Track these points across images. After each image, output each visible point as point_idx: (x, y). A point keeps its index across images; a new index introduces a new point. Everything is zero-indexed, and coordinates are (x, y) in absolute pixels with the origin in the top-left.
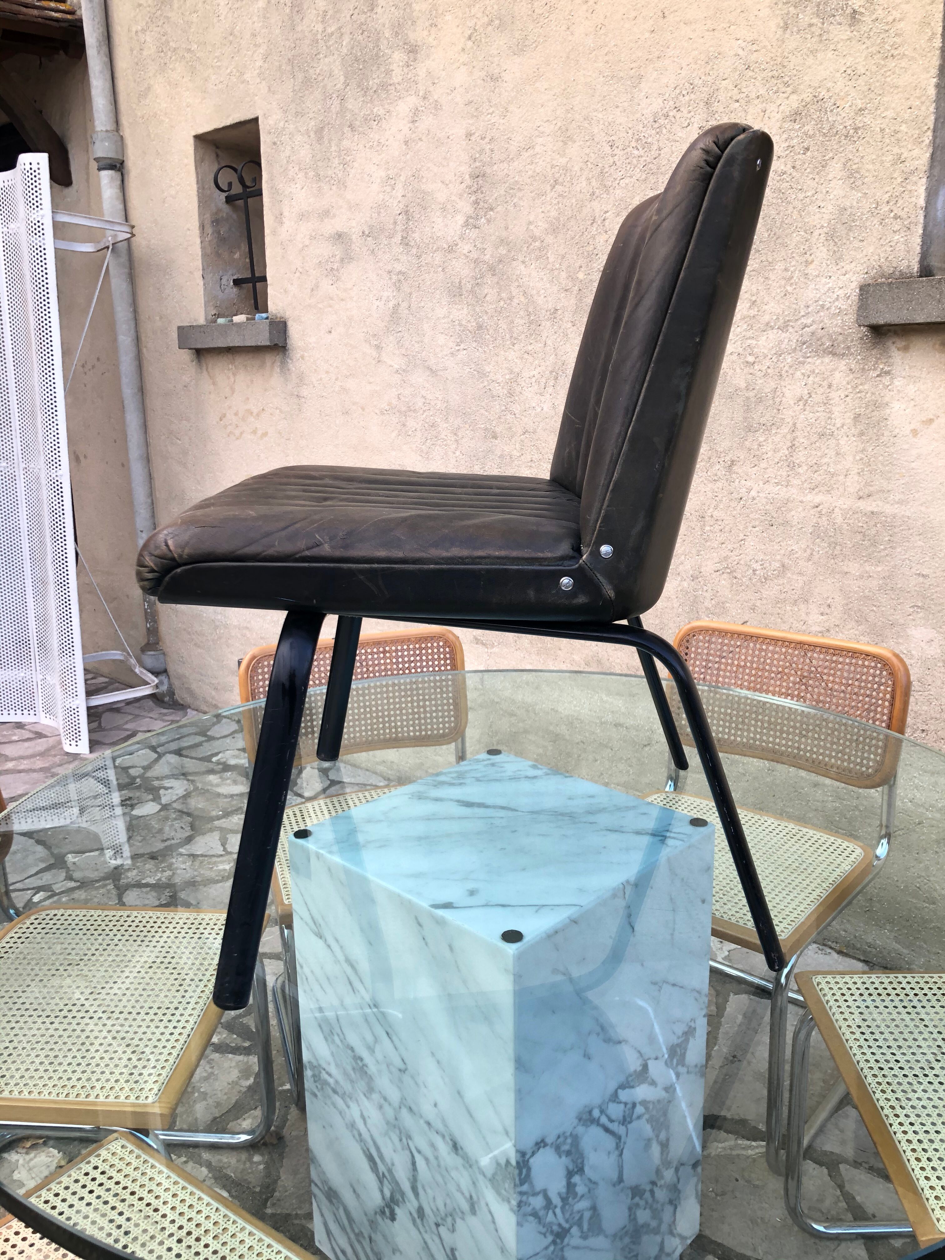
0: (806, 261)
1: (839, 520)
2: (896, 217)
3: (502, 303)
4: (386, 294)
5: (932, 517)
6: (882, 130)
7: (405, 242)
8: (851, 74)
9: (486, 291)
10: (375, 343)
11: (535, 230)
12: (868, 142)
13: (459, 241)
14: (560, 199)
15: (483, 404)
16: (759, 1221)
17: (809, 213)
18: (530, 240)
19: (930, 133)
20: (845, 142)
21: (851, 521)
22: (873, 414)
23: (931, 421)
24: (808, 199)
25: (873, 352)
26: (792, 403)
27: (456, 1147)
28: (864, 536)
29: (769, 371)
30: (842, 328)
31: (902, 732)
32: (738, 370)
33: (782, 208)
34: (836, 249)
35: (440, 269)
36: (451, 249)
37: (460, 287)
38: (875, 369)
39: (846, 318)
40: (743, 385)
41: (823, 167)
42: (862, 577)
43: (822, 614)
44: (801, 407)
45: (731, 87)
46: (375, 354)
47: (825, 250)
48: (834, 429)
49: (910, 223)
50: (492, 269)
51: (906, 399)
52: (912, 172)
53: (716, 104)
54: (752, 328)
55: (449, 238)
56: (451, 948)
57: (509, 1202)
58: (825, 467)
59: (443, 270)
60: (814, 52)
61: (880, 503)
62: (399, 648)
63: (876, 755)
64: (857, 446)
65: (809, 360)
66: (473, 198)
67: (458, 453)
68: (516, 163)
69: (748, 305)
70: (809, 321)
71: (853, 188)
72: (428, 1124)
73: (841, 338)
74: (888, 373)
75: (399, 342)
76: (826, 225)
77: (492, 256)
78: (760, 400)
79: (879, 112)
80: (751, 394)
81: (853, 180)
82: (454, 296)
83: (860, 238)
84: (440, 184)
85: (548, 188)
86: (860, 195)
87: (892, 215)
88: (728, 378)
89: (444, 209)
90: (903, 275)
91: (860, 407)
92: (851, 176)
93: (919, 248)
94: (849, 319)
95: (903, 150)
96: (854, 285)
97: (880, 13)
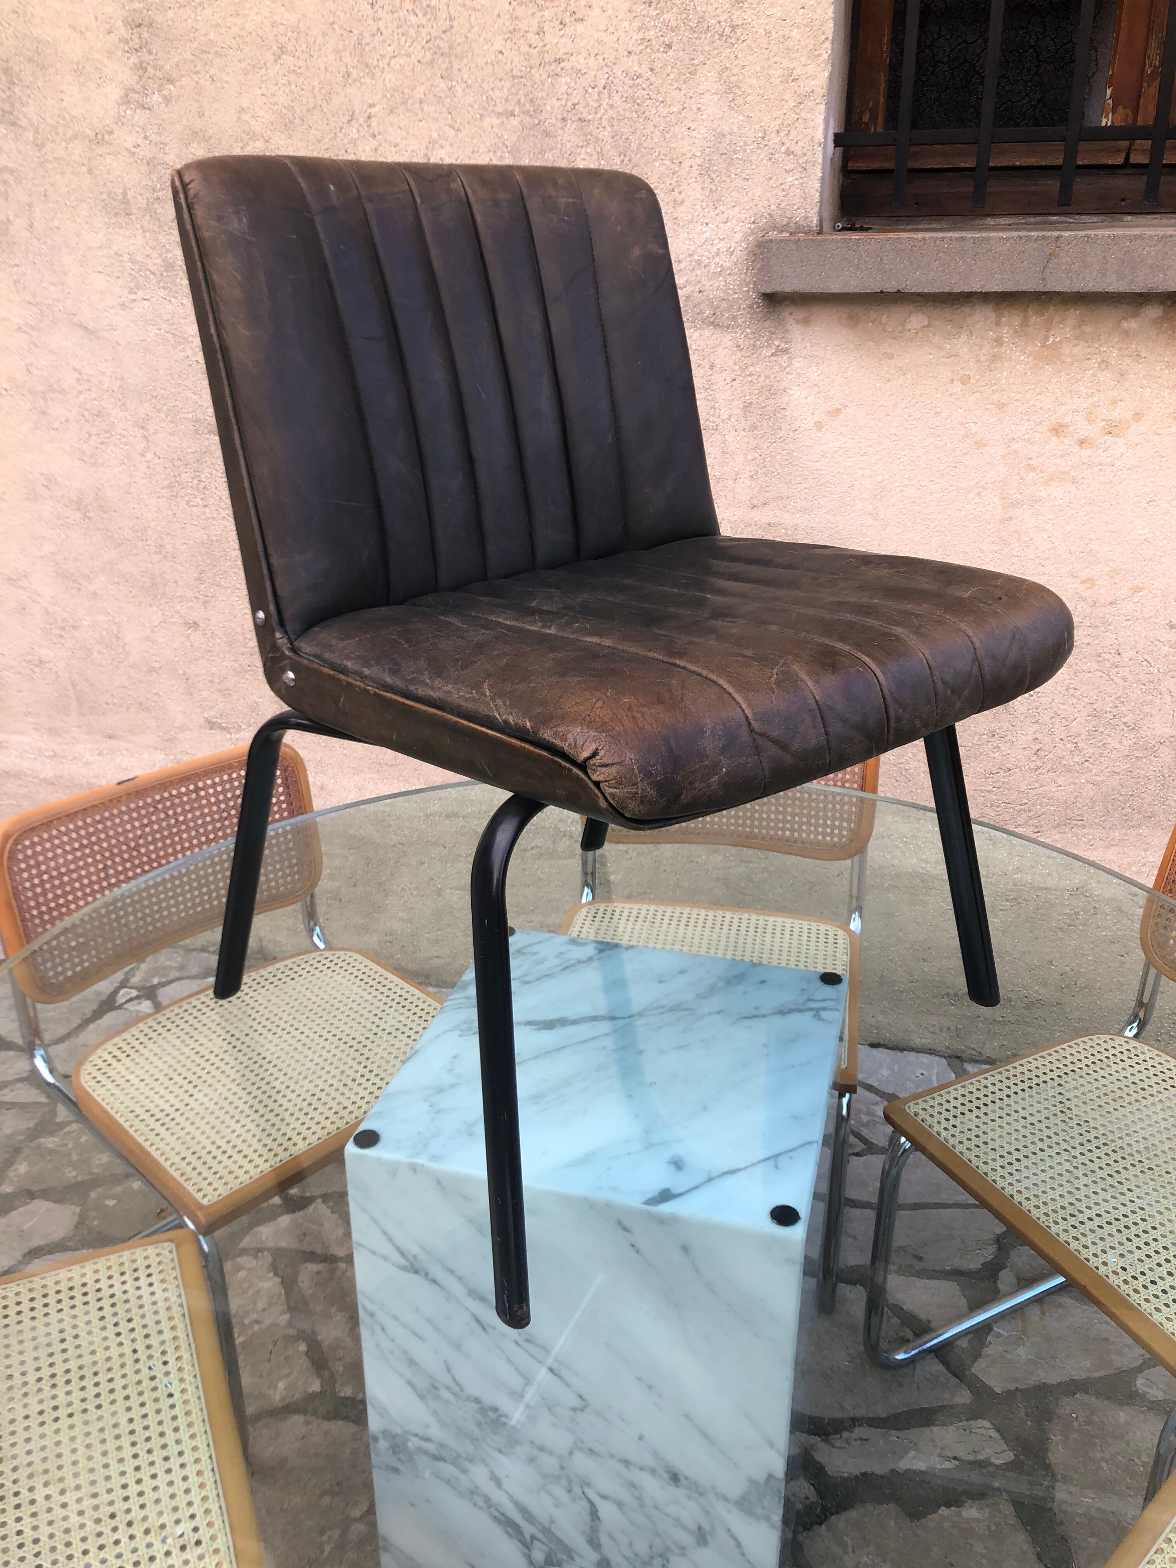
0: (675, 201)
2: (788, 153)
5: (840, 527)
6: (768, 33)
11: (252, 122)
12: (750, 47)
13: (115, 128)
14: (292, 77)
15: (188, 383)
16: (829, 1372)
17: (675, 136)
18: (246, 137)
19: (828, 45)
20: (718, 43)
22: (768, 402)
23: (838, 411)
24: (673, 117)
25: (767, 324)
27: (675, 1478)
30: (725, 292)
31: (874, 791)
33: (638, 126)
34: (714, 188)
35: (84, 169)
36: (99, 139)
37: (125, 201)
38: (769, 346)
39: (730, 279)
41: (691, 73)
47: (699, 188)
48: (718, 421)
49: (806, 162)
51: (808, 384)
52: (807, 96)
55: (95, 121)
56: (685, 1249)
57: (767, 1519)
59: (90, 171)
62: (217, 780)
63: (849, 821)
64: (748, 443)
66: (134, 59)
67: (149, 456)
68: (208, 12)
71: (732, 108)
72: (626, 1463)
73: (724, 305)
74: (785, 351)
76: (698, 154)
79: (762, 8)
81: (731, 97)
82: (116, 214)
83: (744, 175)
84: (68, 31)
85: (270, 58)
86: (741, 117)
87: (783, 149)
89: (79, 71)
90: (799, 229)
91: (750, 394)
92: (729, 91)
93: (817, 195)
94: (734, 281)
95: (795, 64)
96: (738, 237)
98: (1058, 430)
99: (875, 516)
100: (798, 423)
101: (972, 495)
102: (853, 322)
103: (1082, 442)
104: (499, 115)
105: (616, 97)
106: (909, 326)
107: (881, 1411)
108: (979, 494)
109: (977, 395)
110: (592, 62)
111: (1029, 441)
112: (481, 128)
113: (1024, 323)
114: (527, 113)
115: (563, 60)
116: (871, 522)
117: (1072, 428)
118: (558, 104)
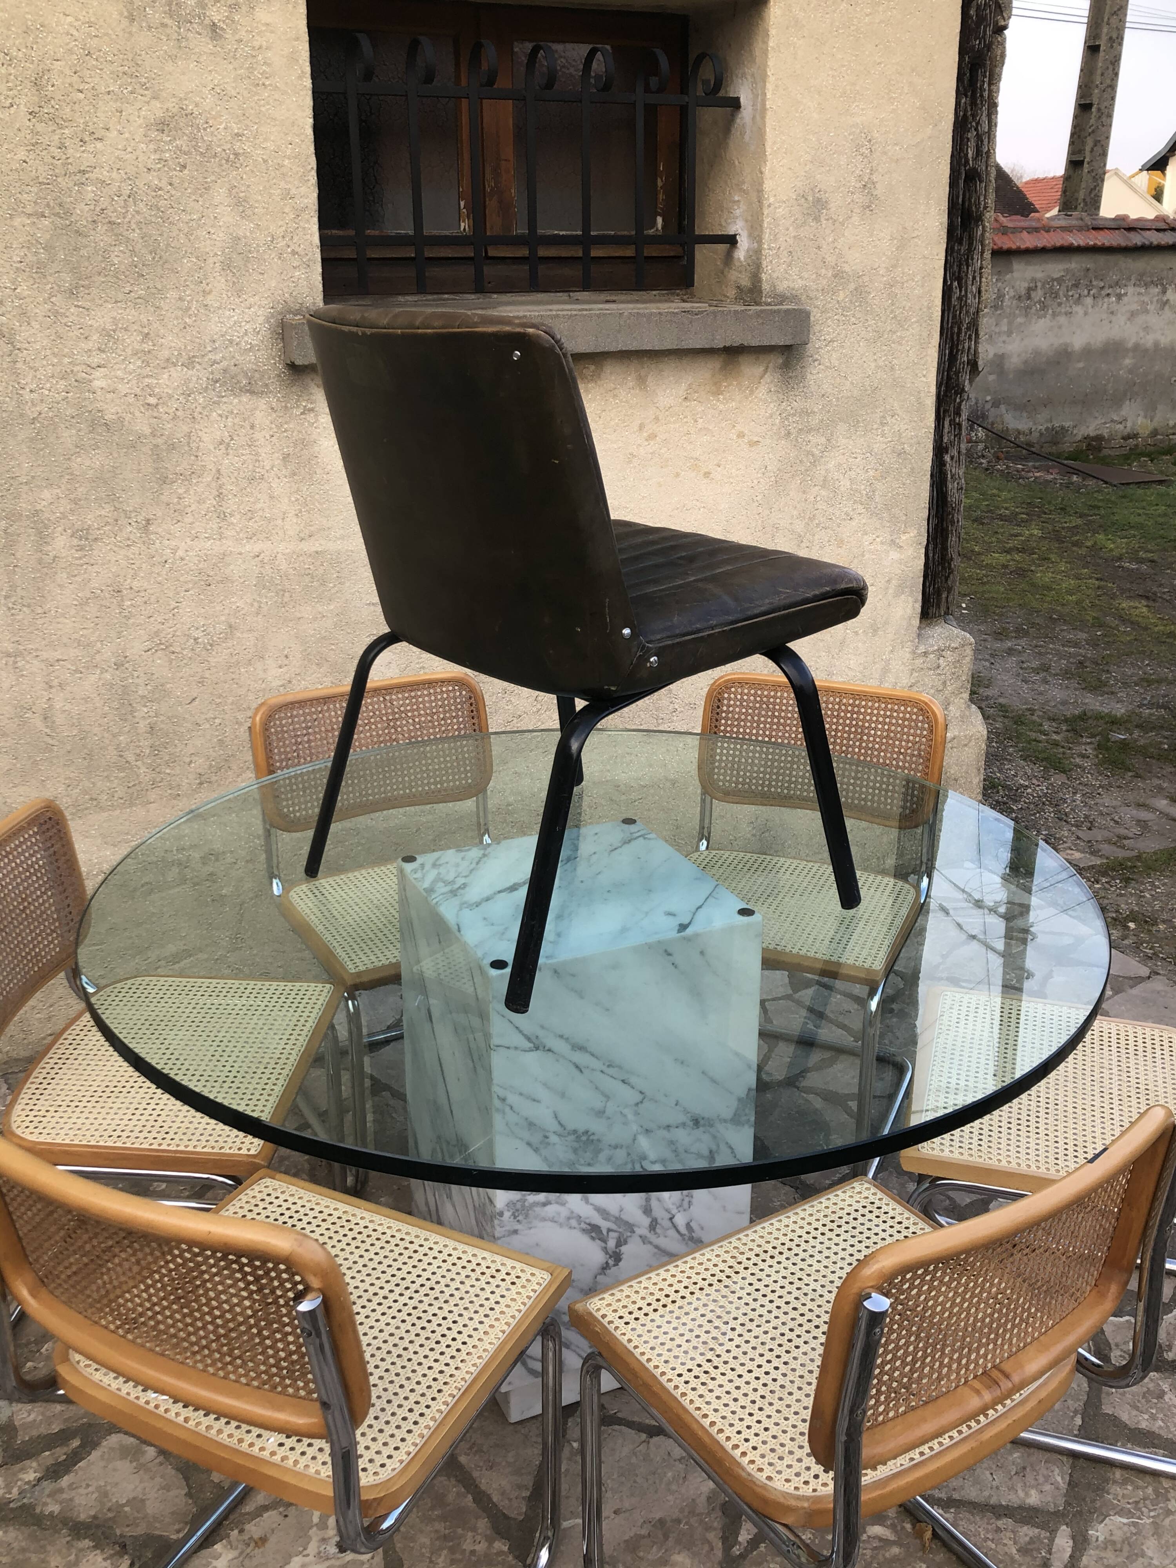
0: (204, 291)
1: (284, 566)
2: (294, 253)
6: (265, 161)
8: (221, 95)
12: (252, 171)
17: (197, 238)
19: (314, 174)
20: (225, 166)
21: (296, 565)
22: (303, 452)
24: (194, 223)
25: (293, 390)
26: (212, 448)
27: (698, 1123)
28: (312, 578)
29: (178, 413)
30: (256, 364)
32: (137, 414)
33: (165, 229)
34: (235, 280)
38: (298, 407)
39: (259, 354)
40: (147, 431)
41: (205, 189)
42: (315, 619)
43: (280, 667)
44: (223, 450)
45: (68, 72)
47: (223, 280)
48: (263, 472)
49: (309, 260)
52: (303, 210)
53: (50, 89)
54: (148, 365)
58: (260, 513)
60: (173, 58)
61: (323, 542)
64: (290, 487)
65: (224, 399)
69: (139, 338)
70: (218, 357)
71: (243, 217)
73: (257, 375)
74: (311, 410)
76: (219, 253)
78: (172, 447)
79: (257, 141)
80: (160, 441)
81: (241, 208)
83: (260, 270)
86: (252, 225)
87: (289, 250)
88: (126, 423)
90: (309, 312)
91: (288, 447)
92: (238, 204)
93: (320, 286)
94: (262, 355)
95: (289, 186)
96: (261, 319)
97: (242, 34)
100: (329, 467)
104: (29, 215)
105: (141, 205)
110: (114, 175)
112: (12, 226)
114: (57, 215)
115: (88, 172)
118: (87, 208)
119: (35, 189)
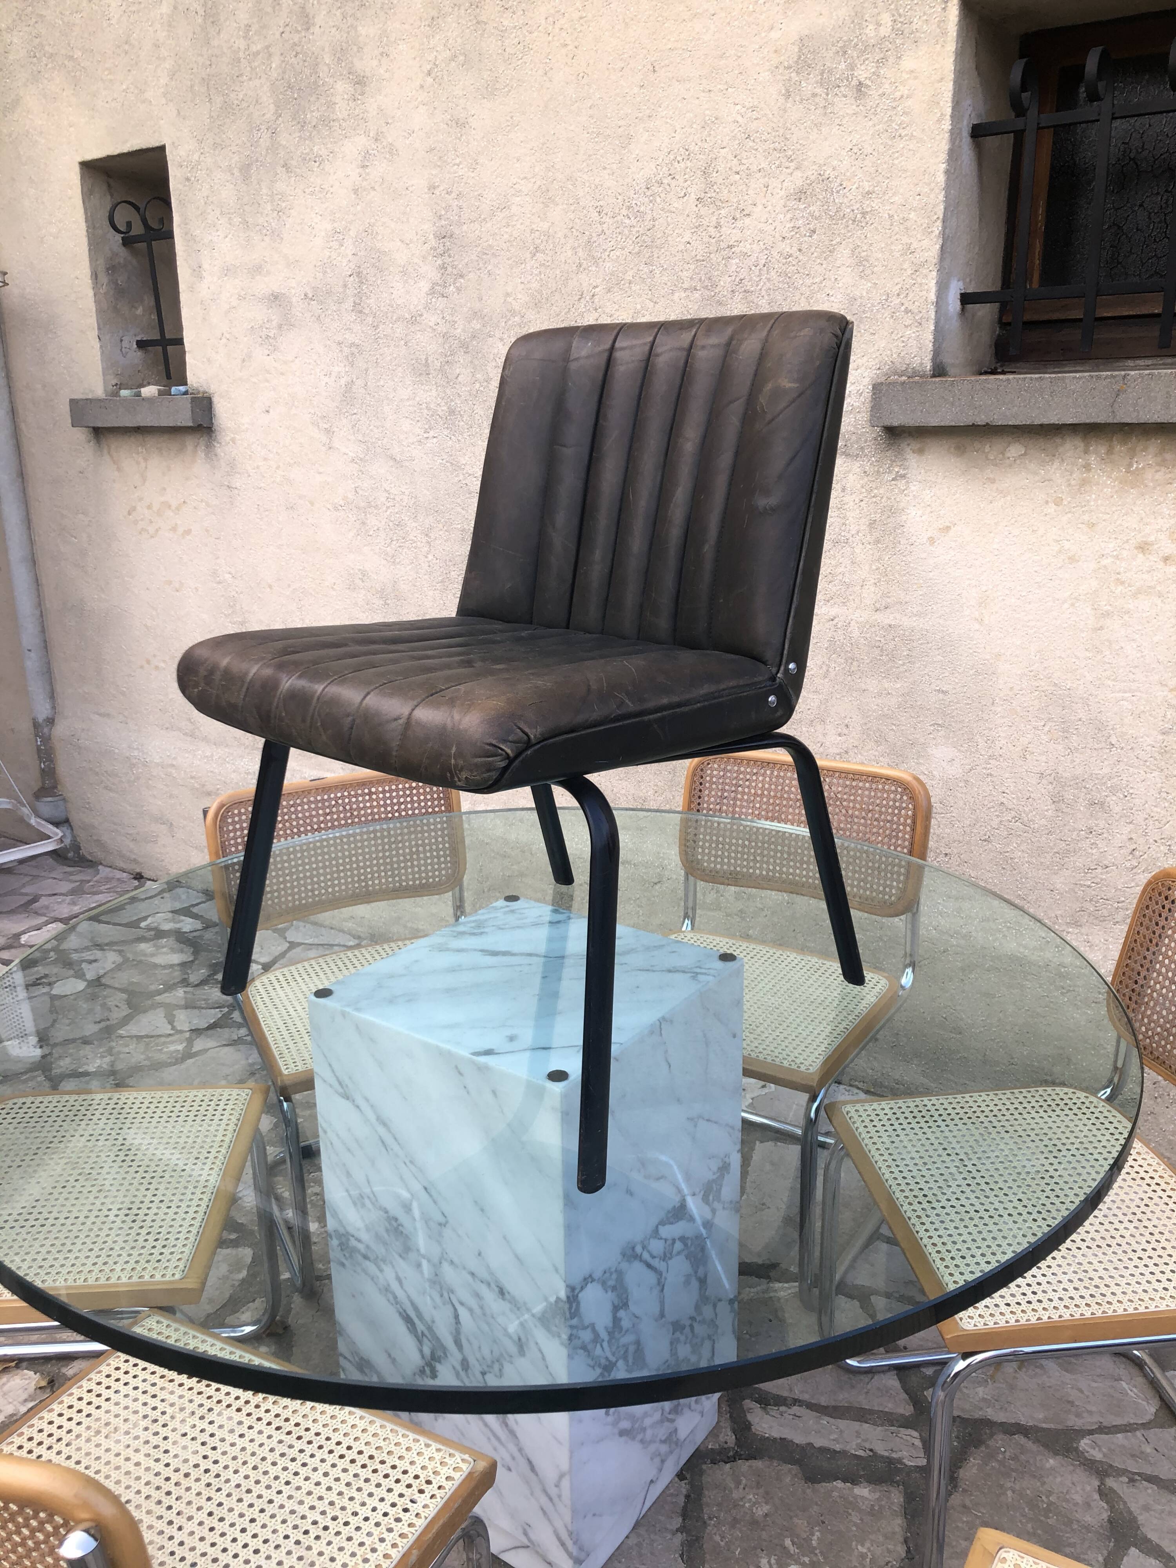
1: (856, 634)
2: (907, 311)
3: (477, 385)
4: (336, 369)
6: (891, 217)
7: (358, 309)
8: (857, 153)
9: (458, 371)
10: (326, 426)
11: (514, 302)
12: (877, 229)
13: (424, 311)
14: (543, 269)
15: (459, 501)
17: (817, 301)
18: (509, 314)
19: (939, 223)
20: (851, 226)
21: (868, 635)
22: (889, 520)
23: (948, 528)
24: (816, 286)
25: (888, 454)
27: (502, 1292)
28: (882, 650)
30: (855, 426)
31: (923, 857)
33: (788, 295)
35: (403, 342)
36: (414, 320)
37: (427, 365)
38: (890, 472)
39: (859, 416)
41: (830, 251)
42: (880, 694)
43: (842, 734)
45: (730, 157)
46: (324, 439)
48: (849, 536)
49: (921, 318)
50: (464, 346)
51: (922, 505)
52: (922, 265)
53: (714, 174)
55: (412, 307)
56: (494, 1093)
57: (559, 1336)
58: (840, 577)
59: (406, 344)
60: (818, 125)
61: (898, 616)
62: (387, 788)
63: (898, 882)
64: (873, 555)
66: (439, 262)
67: (430, 557)
68: (489, 225)
71: (862, 277)
72: (473, 1274)
73: (854, 438)
74: (903, 476)
75: (354, 426)
77: (464, 330)
79: (887, 197)
81: (861, 268)
82: (420, 375)
83: (871, 331)
84: (399, 243)
85: (528, 256)
86: (869, 285)
87: (903, 308)
89: (404, 273)
90: (915, 373)
91: (875, 513)
92: (860, 263)
93: (931, 345)
94: (862, 418)
95: (912, 240)
96: (866, 381)
97: (887, 87)
98: (1143, 548)
99: (981, 621)
100: (914, 538)
101: (1066, 606)
102: (960, 450)
103: (1166, 559)
104: (686, 290)
105: (773, 273)
106: (1008, 455)
107: (823, 1401)
108: (1073, 605)
109: (1070, 515)
110: (755, 246)
111: (1117, 557)
113: (1110, 452)
114: (706, 287)
115: (734, 246)
116: (977, 626)
117: (1156, 546)
118: (729, 279)
119: (693, 267)
